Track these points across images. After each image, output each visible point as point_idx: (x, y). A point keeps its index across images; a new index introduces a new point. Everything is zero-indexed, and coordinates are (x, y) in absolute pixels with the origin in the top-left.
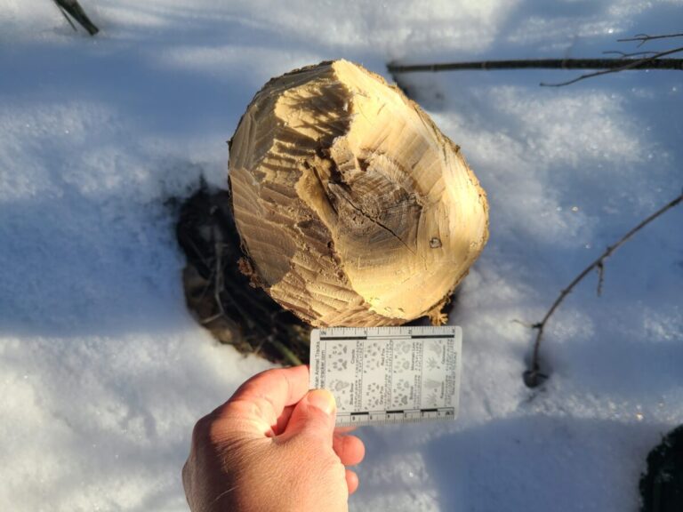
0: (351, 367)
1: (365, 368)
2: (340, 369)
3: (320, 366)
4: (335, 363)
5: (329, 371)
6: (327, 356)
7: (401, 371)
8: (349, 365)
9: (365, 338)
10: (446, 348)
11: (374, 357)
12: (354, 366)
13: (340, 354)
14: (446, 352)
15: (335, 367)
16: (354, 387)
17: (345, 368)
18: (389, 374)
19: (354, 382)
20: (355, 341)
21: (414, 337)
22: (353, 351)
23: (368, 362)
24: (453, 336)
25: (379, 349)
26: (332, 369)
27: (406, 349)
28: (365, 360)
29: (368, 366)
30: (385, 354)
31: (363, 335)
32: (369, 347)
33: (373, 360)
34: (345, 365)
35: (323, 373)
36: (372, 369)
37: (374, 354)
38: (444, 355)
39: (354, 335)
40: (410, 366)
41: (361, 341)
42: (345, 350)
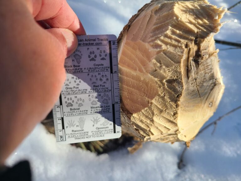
0: (91, 64)
1: (91, 74)
2: (89, 57)
3: (91, 42)
4: (93, 53)
5: (88, 49)
6: (98, 47)
7: (90, 100)
8: (93, 62)
9: (111, 72)
10: (107, 129)
11: (99, 79)
12: (92, 66)
13: (100, 56)
14: (104, 129)
15: (91, 53)
16: (78, 68)
17: (90, 60)
18: (87, 92)
19: (80, 67)
20: (109, 65)
21: (113, 105)
22: (103, 65)
23: (95, 76)
24: (115, 132)
25: (105, 82)
26: (89, 51)
27: (105, 101)
28: (97, 74)
29: (92, 76)
30: (101, 87)
31: (114, 71)
32: (106, 76)
33: (97, 79)
34: (93, 60)
35: (86, 44)
36: (91, 79)
37: (101, 80)
38: (102, 128)
39: (113, 64)
40: (94, 106)
41: (109, 69)
42: (103, 59)
